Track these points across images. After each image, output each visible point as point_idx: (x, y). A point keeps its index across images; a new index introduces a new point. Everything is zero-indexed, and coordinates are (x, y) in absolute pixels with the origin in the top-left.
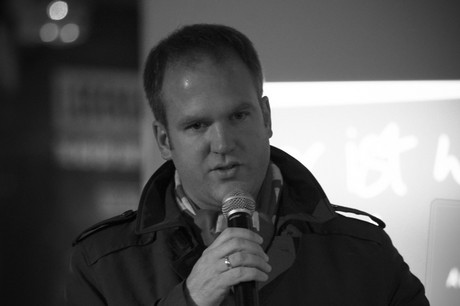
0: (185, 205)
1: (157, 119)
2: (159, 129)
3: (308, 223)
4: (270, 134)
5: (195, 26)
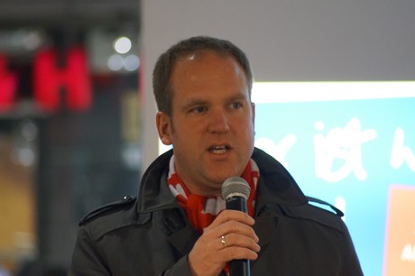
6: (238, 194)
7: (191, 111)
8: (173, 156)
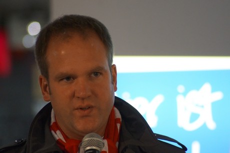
0: (58, 136)
1: (42, 74)
2: (43, 80)
3: (139, 147)
4: (116, 89)
5: (72, 16)
6: (94, 148)
7: (62, 80)
8: (53, 110)
